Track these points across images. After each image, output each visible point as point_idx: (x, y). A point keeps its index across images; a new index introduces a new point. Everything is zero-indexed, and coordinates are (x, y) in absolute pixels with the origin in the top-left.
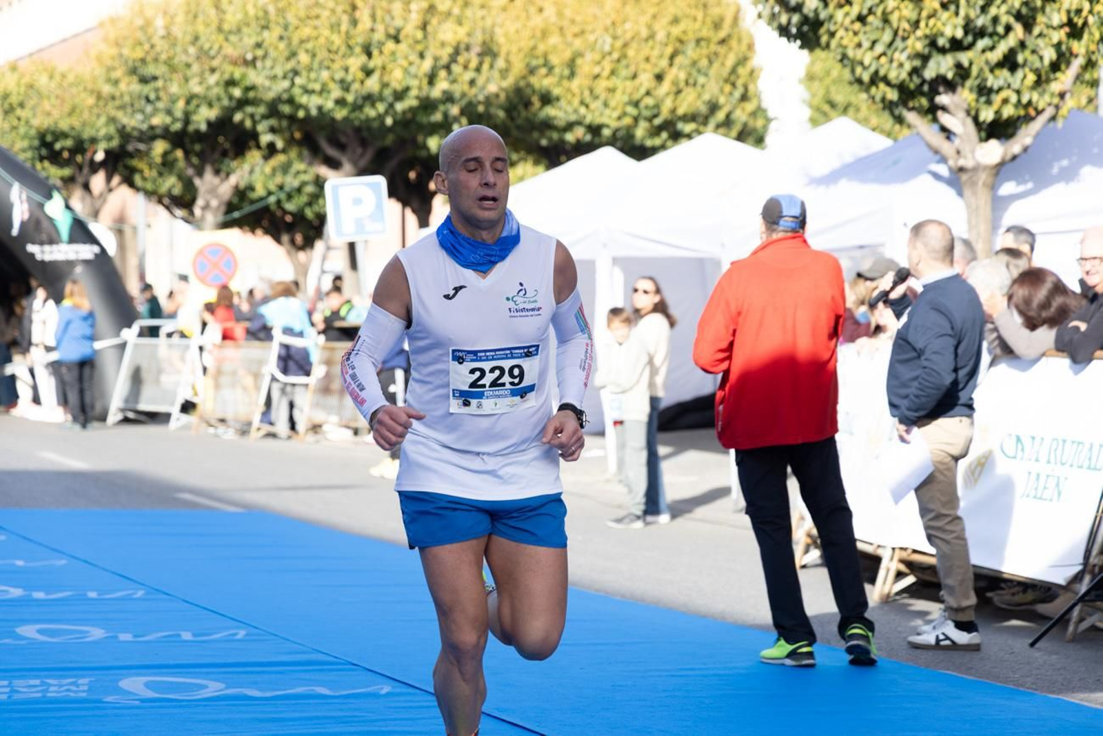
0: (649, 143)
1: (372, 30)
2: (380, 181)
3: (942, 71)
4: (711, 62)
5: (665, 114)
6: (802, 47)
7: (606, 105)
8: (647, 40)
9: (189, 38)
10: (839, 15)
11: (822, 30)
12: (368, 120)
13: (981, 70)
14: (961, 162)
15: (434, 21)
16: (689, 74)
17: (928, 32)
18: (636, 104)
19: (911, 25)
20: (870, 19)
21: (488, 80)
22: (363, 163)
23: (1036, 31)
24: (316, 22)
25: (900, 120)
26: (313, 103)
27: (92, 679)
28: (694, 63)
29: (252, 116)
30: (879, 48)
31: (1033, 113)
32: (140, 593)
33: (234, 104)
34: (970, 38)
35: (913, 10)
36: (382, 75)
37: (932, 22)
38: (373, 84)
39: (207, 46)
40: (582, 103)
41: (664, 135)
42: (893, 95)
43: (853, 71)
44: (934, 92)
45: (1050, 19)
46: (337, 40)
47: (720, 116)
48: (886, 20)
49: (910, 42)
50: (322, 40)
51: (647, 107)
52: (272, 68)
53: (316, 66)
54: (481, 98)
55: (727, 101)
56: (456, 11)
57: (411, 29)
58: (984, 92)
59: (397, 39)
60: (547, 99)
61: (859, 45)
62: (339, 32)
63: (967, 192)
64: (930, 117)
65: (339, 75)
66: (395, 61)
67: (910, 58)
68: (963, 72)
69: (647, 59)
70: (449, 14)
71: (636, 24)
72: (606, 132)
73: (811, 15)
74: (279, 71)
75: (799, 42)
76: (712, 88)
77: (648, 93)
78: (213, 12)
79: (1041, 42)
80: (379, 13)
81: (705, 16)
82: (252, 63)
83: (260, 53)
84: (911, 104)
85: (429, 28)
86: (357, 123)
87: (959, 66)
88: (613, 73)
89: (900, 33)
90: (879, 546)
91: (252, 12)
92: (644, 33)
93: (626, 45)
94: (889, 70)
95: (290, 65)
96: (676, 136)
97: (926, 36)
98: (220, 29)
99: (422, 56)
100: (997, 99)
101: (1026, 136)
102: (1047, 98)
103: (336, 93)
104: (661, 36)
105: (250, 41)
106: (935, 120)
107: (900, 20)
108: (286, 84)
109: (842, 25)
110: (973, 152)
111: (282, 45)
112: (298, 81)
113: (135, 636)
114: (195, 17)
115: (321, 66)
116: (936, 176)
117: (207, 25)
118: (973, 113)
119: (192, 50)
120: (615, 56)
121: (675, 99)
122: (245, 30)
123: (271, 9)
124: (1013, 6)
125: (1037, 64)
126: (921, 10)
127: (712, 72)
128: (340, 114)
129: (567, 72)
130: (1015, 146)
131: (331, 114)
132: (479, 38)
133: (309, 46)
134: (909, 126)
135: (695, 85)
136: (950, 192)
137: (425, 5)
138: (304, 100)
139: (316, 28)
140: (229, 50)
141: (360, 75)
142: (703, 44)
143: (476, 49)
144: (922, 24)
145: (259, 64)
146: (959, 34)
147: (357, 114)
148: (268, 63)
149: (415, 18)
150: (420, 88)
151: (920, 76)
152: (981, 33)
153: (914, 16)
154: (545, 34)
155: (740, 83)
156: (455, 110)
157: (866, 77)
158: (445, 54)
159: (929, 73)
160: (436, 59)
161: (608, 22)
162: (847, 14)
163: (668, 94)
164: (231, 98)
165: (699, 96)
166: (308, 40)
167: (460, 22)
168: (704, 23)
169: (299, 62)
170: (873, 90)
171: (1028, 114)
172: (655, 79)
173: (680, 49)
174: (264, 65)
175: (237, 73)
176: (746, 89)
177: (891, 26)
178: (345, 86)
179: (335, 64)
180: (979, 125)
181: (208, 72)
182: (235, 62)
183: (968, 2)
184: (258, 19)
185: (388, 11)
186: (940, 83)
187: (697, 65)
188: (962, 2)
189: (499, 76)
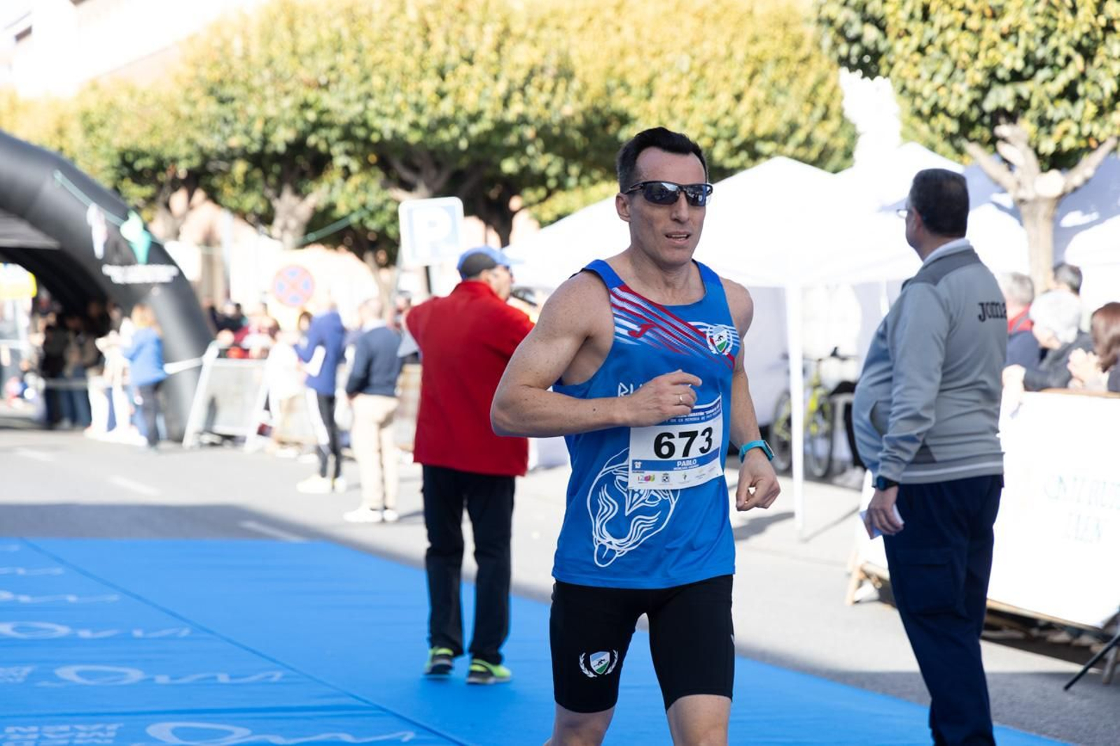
0: (730, 163)
1: (446, 53)
2: (456, 203)
3: (1002, 103)
4: (790, 81)
5: (743, 135)
6: (863, 77)
8: (726, 59)
9: (263, 61)
10: (899, 46)
11: (883, 61)
12: (443, 144)
13: (1041, 103)
14: (1022, 194)
15: (509, 43)
16: (768, 96)
17: (988, 64)
18: (714, 124)
19: (970, 57)
20: (930, 50)
21: (564, 102)
22: (440, 183)
23: (1097, 61)
24: (391, 45)
25: (960, 151)
26: (385, 127)
27: (122, 725)
28: (773, 83)
29: (326, 139)
30: (939, 80)
31: (1093, 144)
32: (185, 632)
33: (309, 128)
34: (1030, 70)
35: (975, 39)
36: (456, 101)
37: (991, 53)
38: (446, 107)
39: (280, 68)
41: (743, 155)
42: (953, 127)
43: (913, 101)
44: (994, 123)
45: (1110, 49)
46: (411, 63)
47: (800, 136)
48: (944, 49)
49: (969, 73)
50: (395, 65)
51: (726, 128)
52: (346, 91)
53: (389, 87)
54: (556, 119)
55: (807, 123)
56: (531, 33)
57: (485, 51)
58: (1045, 123)
59: (470, 61)
60: (624, 120)
61: (919, 77)
62: (412, 55)
63: (1027, 222)
64: (990, 148)
65: (413, 98)
66: (469, 81)
67: (970, 89)
68: (1023, 104)
69: (726, 79)
70: (522, 37)
71: (714, 44)
73: (872, 47)
74: (352, 94)
75: (860, 72)
76: (791, 107)
77: (727, 113)
78: (286, 35)
79: (1102, 73)
80: (453, 36)
81: (785, 37)
82: (325, 87)
83: (333, 76)
84: (972, 135)
85: (505, 50)
86: (431, 147)
87: (1019, 97)
88: (692, 93)
89: (960, 65)
91: (326, 35)
92: (723, 51)
93: (705, 65)
94: (949, 101)
95: (364, 88)
96: (755, 156)
97: (986, 68)
98: (294, 53)
100: (1058, 130)
101: (1087, 167)
102: (1108, 129)
103: (410, 116)
104: (740, 55)
105: (323, 63)
106: (996, 151)
107: (960, 51)
108: (357, 108)
109: (901, 56)
110: (1033, 182)
111: (356, 69)
112: (373, 104)
113: (172, 678)
114: (270, 39)
115: (395, 89)
116: (1000, 207)
117: (282, 47)
118: (1034, 144)
119: (267, 73)
120: (694, 75)
121: (753, 122)
122: (320, 54)
123: (345, 33)
124: (1072, 38)
125: (1098, 95)
126: (980, 41)
127: (794, 89)
128: (414, 137)
129: (644, 92)
130: (1077, 177)
131: (404, 138)
132: (553, 61)
133: (383, 68)
134: (971, 156)
135: (774, 104)
136: (1013, 222)
137: (499, 27)
138: (376, 122)
139: (388, 51)
140: (304, 74)
141: (434, 98)
142: (782, 62)
143: (552, 71)
144: (982, 55)
145: (333, 87)
146: (1019, 65)
147: (429, 138)
148: (342, 86)
149: (490, 40)
150: (495, 111)
151: (980, 107)
152: (1040, 65)
153: (973, 48)
154: (622, 54)
155: (821, 102)
156: (529, 133)
157: (926, 109)
158: (520, 76)
159: (989, 105)
160: (511, 82)
161: (686, 42)
162: (906, 46)
163: (747, 114)
164: (306, 121)
165: (779, 116)
166: (380, 63)
167: (534, 43)
168: (784, 42)
169: (371, 86)
170: (933, 121)
171: (1088, 145)
172: (735, 100)
173: (759, 69)
174: (338, 88)
175: (312, 96)
176: (827, 108)
177: (950, 57)
178: (419, 109)
179: (409, 86)
180: (1040, 156)
181: (282, 94)
182: (309, 85)
183: (1028, 33)
184: (331, 41)
185: (462, 34)
186: (1001, 114)
187: (776, 84)
188: (1022, 33)
189: (575, 97)
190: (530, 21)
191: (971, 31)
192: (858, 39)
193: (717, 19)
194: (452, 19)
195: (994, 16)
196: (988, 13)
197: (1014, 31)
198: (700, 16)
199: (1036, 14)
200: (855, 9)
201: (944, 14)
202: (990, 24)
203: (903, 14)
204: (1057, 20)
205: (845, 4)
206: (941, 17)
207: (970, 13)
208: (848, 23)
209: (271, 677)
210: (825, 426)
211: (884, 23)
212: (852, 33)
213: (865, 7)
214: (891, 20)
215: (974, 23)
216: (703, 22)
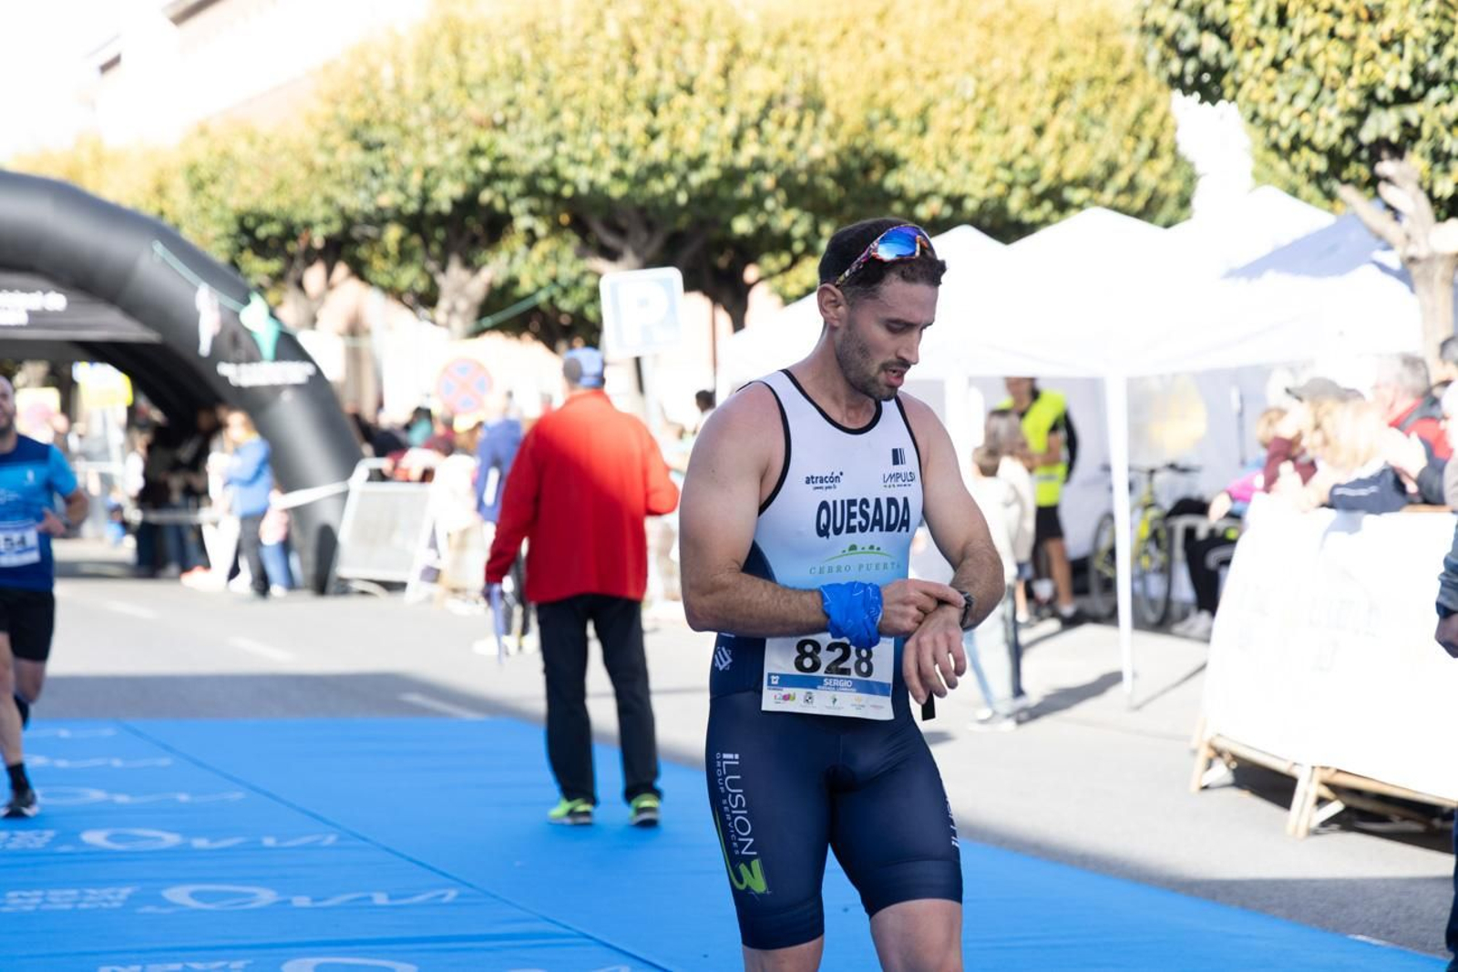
0: (1028, 217)
1: (658, 80)
2: (673, 275)
3: (1384, 132)
4: (1107, 108)
5: (1046, 180)
6: (1202, 101)
7: (969, 168)
8: (1022, 81)
9: (421, 94)
10: (1248, 60)
11: (1227, 80)
12: (655, 198)
13: (1435, 130)
14: (1412, 251)
15: (739, 66)
16: (1079, 127)
17: (1364, 81)
18: (1009, 166)
19: (1341, 72)
20: (1288, 64)
21: (812, 141)
22: (652, 251)
24: (586, 72)
25: (1330, 196)
26: (581, 177)
27: (250, 961)
28: (1085, 111)
29: (504, 195)
30: (1301, 103)
33: (481, 180)
34: (1420, 88)
35: (1346, 50)
36: (671, 142)
37: (1369, 67)
38: (659, 151)
39: (443, 104)
40: (939, 167)
41: (1047, 206)
42: (1320, 164)
43: (1268, 131)
44: (1374, 158)
46: (612, 94)
47: (1121, 179)
48: (1308, 63)
49: (1340, 94)
50: (592, 96)
51: (1023, 170)
52: (528, 131)
53: (585, 126)
54: (803, 164)
55: (1130, 161)
56: (768, 52)
57: (708, 76)
58: (1440, 157)
59: (689, 90)
60: (891, 163)
61: (1274, 100)
62: (614, 83)
63: (1420, 288)
64: (1370, 191)
65: (616, 139)
66: (688, 117)
67: (1343, 114)
68: (1411, 133)
69: (1023, 107)
70: (757, 57)
71: (1006, 62)
72: (971, 205)
73: (1212, 62)
74: (537, 136)
75: (1197, 96)
76: (1108, 142)
77: (1025, 152)
78: (449, 60)
80: (667, 58)
81: (1098, 50)
82: (503, 126)
83: (512, 112)
84: (1345, 175)
85: (733, 75)
86: (639, 202)
87: (1405, 124)
88: (978, 125)
89: (1328, 83)
90: (1295, 764)
91: (501, 59)
92: (1019, 72)
93: (995, 89)
94: (1315, 131)
95: (552, 128)
96: (1063, 207)
97: (1362, 87)
98: (461, 83)
99: (723, 111)
103: (612, 163)
104: (1040, 76)
105: (499, 95)
106: (1377, 194)
107: (1326, 65)
108: (544, 153)
109: (1251, 74)
110: (1427, 235)
111: (541, 102)
112: (564, 148)
113: (314, 900)
114: (429, 66)
115: (593, 128)
116: (1384, 268)
117: (445, 76)
118: (1426, 185)
119: (426, 110)
120: (981, 103)
121: (1059, 162)
122: (494, 84)
123: (527, 56)
126: (1354, 51)
127: (1111, 121)
128: (618, 190)
129: (917, 126)
131: (606, 191)
132: (797, 86)
133: (576, 102)
134: (1343, 202)
135: (1086, 139)
136: (1401, 288)
137: (727, 45)
138: (569, 172)
139: (583, 79)
140: (474, 110)
141: (643, 138)
142: (1096, 83)
143: (795, 101)
144: (1356, 70)
145: (511, 126)
146: (1406, 82)
147: (637, 191)
148: (524, 125)
149: (714, 61)
150: (722, 155)
151: (1355, 138)
152: (1433, 82)
153: (1345, 61)
154: (887, 76)
155: (1147, 136)
156: (768, 181)
157: (1285, 142)
158: (754, 108)
159: (1367, 135)
160: (742, 116)
161: (971, 59)
162: (1257, 59)
163: (1052, 151)
164: (477, 171)
165: (1093, 154)
166: (572, 95)
167: (772, 65)
168: (1097, 57)
169: (562, 124)
170: (1295, 157)
172: (1034, 133)
173: (1066, 93)
174: (518, 129)
175: (484, 139)
176: (1156, 142)
177: (1315, 74)
178: (623, 153)
179: (610, 125)
180: (1434, 201)
181: (446, 138)
182: (480, 125)
183: (1416, 40)
184: (508, 67)
185: (678, 54)
186: (1382, 147)
187: (1089, 112)
188: (1408, 41)
189: (826, 136)
190: (765, 36)
191: (1341, 38)
192: (1194, 52)
193: (1010, 28)
194: (666, 35)
195: (1371, 19)
196: (1364, 14)
197: (1397, 37)
198: (988, 26)
199: (1427, 16)
200: (1190, 12)
201: (1305, 18)
202: (1366, 29)
203: (1253, 19)
204: (1453, 22)
205: (1176, 7)
206: (1302, 21)
207: (1340, 16)
208: (1181, 31)
209: (443, 896)
210: (1160, 557)
211: (1227, 30)
212: (1186, 44)
213: (1202, 9)
214: (1237, 26)
215: (1345, 28)
216: (992, 32)
